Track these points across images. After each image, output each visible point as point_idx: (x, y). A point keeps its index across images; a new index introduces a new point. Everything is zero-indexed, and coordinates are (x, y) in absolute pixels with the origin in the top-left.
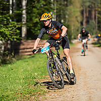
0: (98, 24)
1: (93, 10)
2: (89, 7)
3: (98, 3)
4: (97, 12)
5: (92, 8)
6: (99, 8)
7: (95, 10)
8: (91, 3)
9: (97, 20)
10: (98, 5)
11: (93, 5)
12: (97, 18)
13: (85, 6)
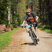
0: (37, 14)
1: (34, 5)
2: (31, 3)
3: (37, 1)
4: (36, 7)
5: (33, 4)
6: (37, 4)
7: (35, 6)
8: (32, 1)
9: (36, 12)
10: (36, 2)
11: (33, 2)
12: (36, 10)
13: (29, 3)
